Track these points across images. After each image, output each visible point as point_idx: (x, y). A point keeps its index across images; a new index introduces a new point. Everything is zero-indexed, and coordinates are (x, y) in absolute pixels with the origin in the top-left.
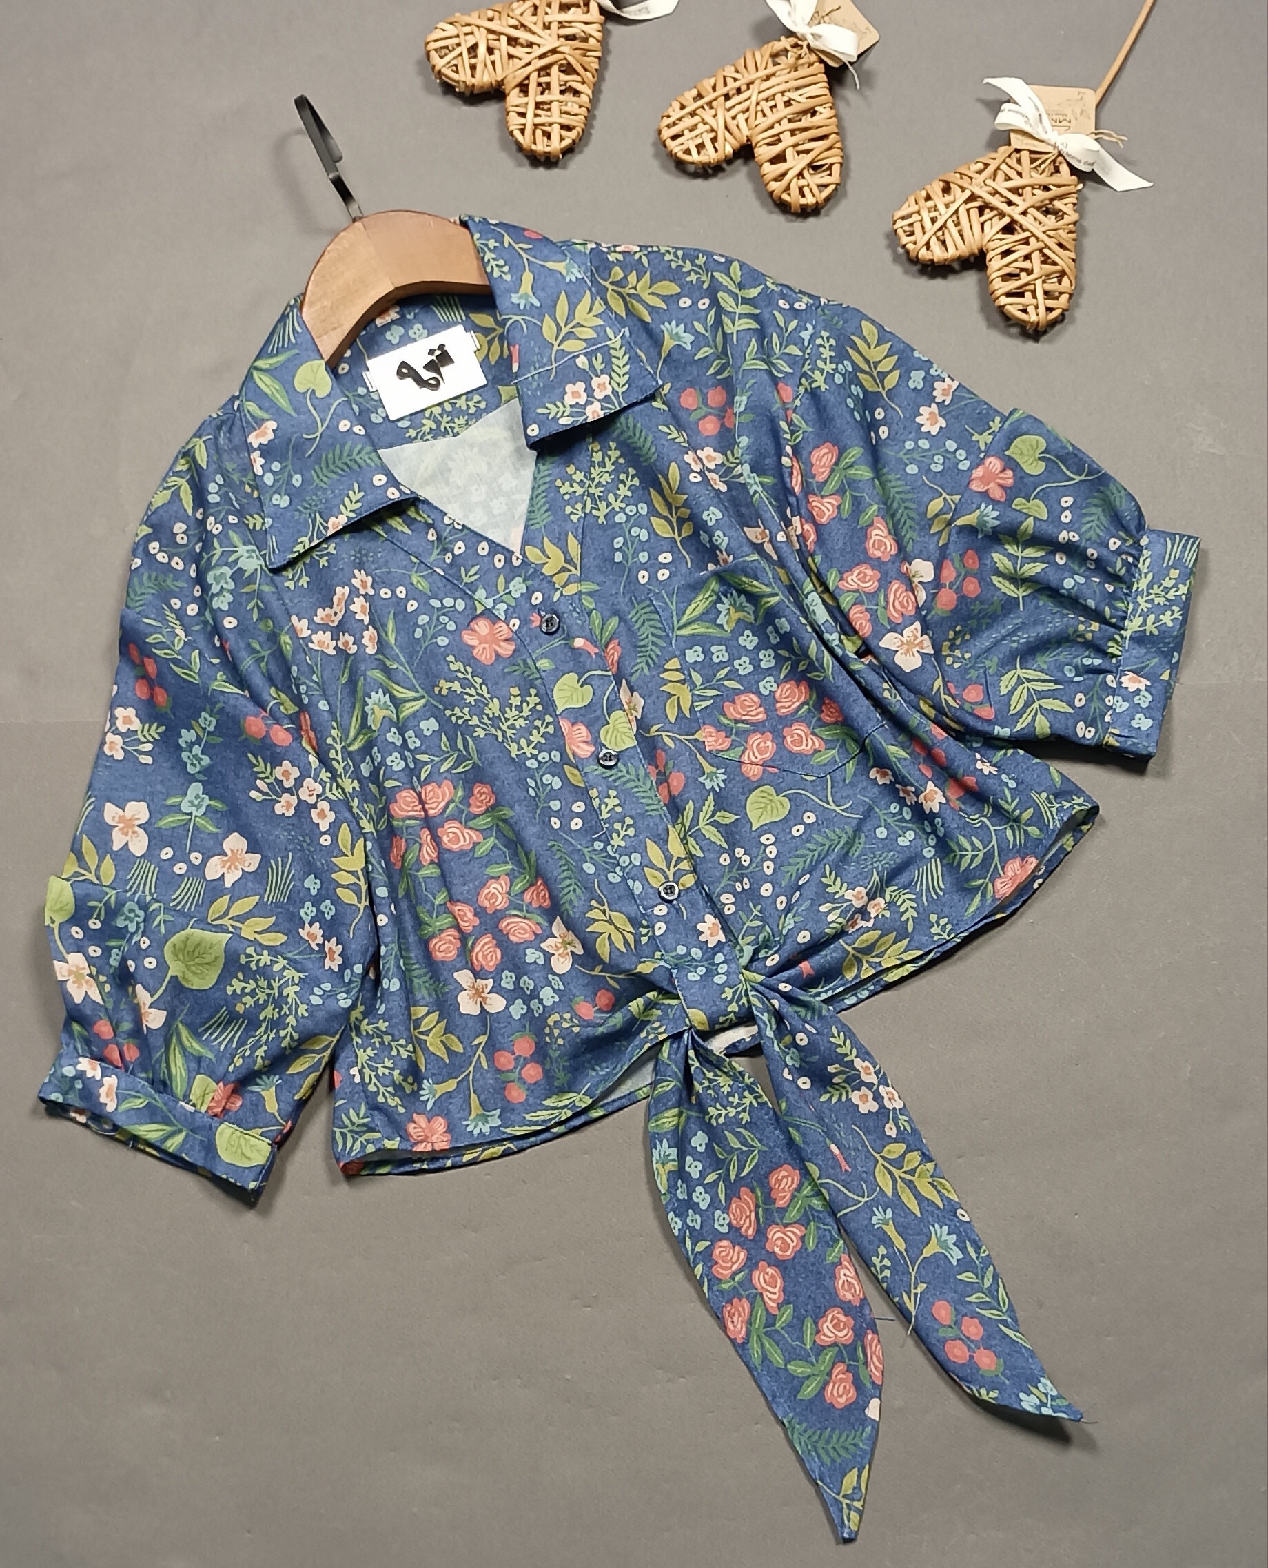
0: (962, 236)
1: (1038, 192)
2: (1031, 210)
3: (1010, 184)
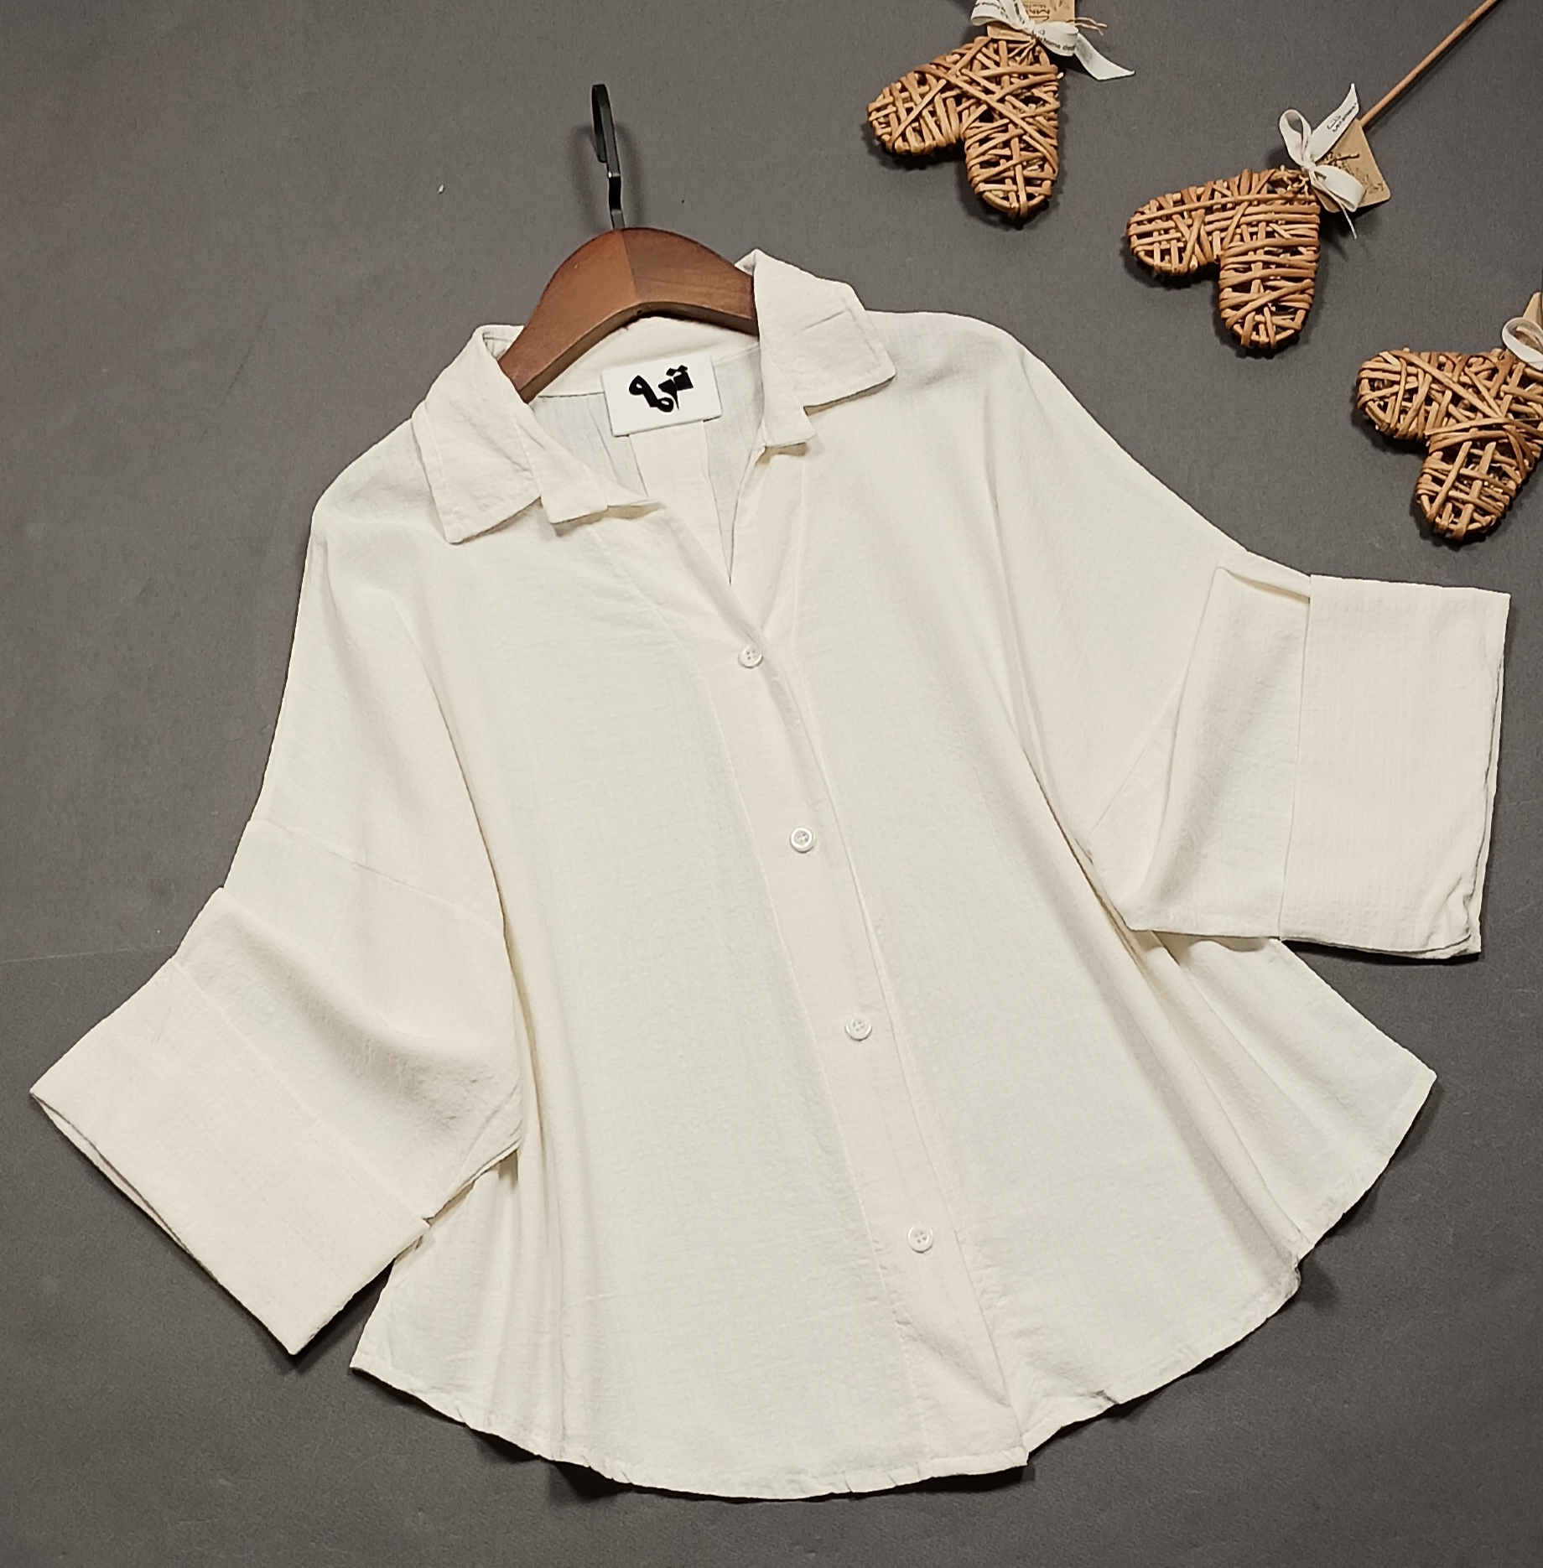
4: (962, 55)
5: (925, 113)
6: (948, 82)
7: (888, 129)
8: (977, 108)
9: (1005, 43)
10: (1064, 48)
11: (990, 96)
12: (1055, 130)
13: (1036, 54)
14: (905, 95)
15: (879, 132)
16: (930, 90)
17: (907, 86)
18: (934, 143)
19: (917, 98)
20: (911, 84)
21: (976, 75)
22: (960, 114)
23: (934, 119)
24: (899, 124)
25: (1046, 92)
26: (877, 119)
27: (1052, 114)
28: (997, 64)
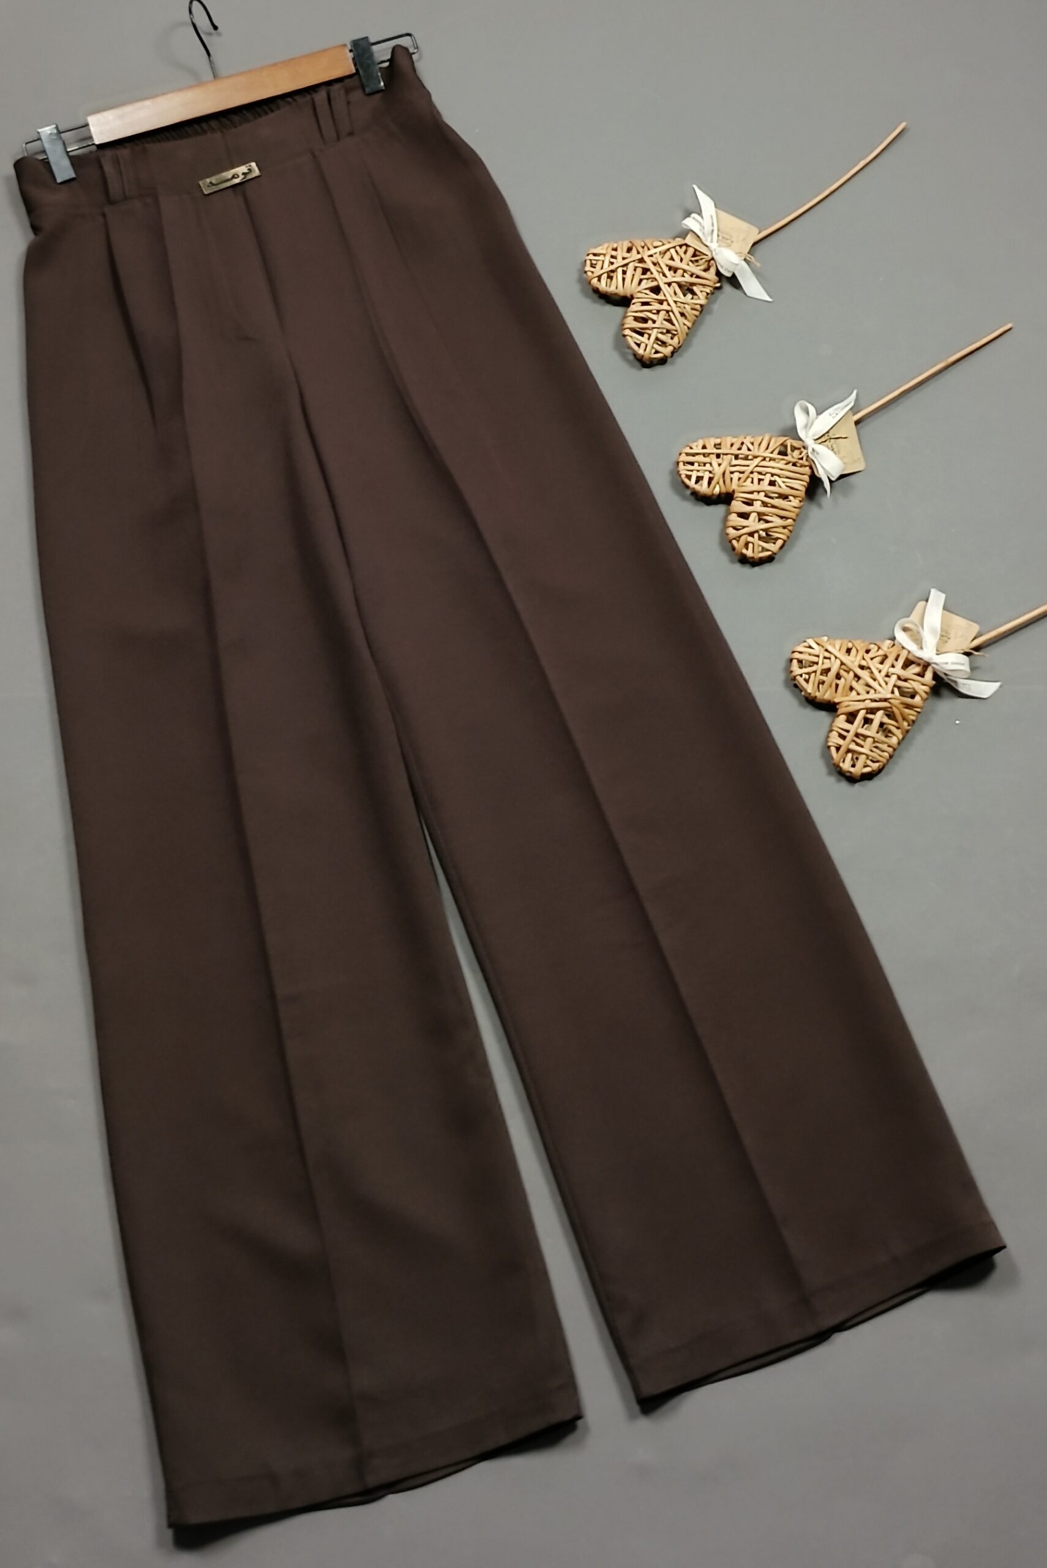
0: (624, 284)
1: (685, 274)
2: (674, 284)
3: (671, 263)
4: (663, 245)
5: (620, 270)
6: (642, 258)
7: (592, 269)
8: (652, 281)
9: (693, 250)
10: (726, 270)
11: (664, 278)
12: (695, 318)
13: (710, 264)
14: (614, 253)
15: (588, 268)
16: (631, 257)
17: (619, 249)
18: (616, 291)
19: (620, 258)
20: (622, 251)
21: (662, 261)
22: (641, 281)
23: (624, 276)
24: (602, 268)
25: (701, 291)
26: (591, 260)
27: (698, 307)
28: (681, 260)
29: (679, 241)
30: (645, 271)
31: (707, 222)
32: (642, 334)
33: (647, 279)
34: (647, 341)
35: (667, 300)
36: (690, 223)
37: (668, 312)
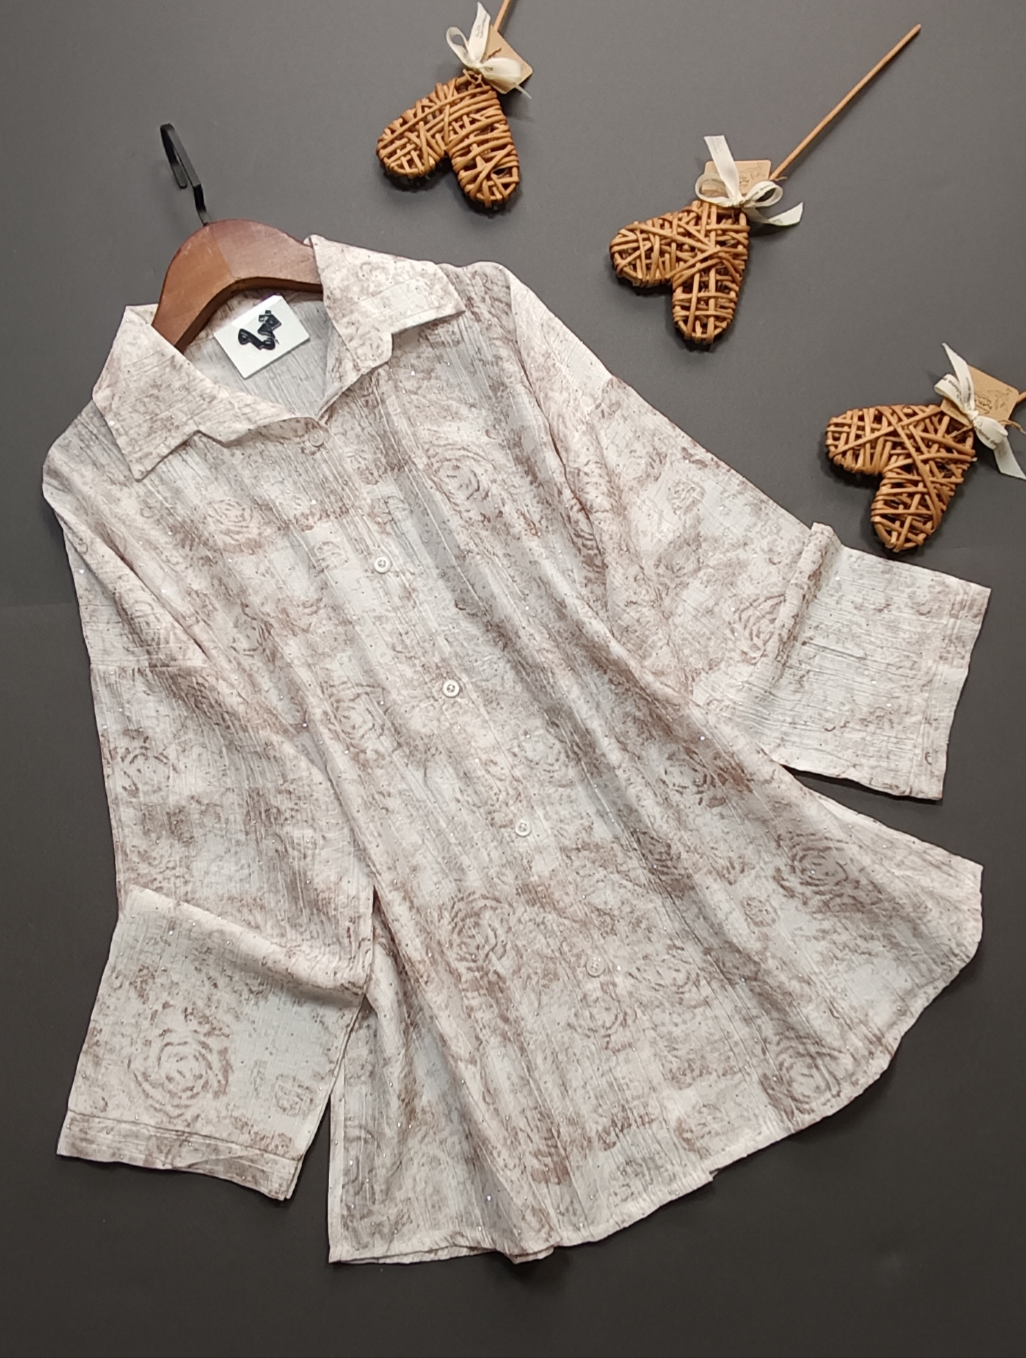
29: (931, 409)
30: (895, 446)
31: (963, 385)
32: (893, 521)
33: (898, 455)
34: (900, 529)
35: (923, 481)
36: (944, 386)
37: (923, 494)
